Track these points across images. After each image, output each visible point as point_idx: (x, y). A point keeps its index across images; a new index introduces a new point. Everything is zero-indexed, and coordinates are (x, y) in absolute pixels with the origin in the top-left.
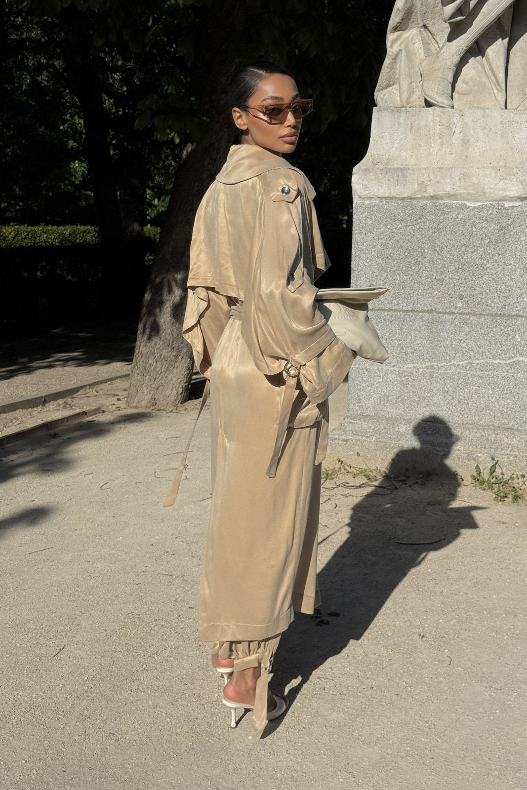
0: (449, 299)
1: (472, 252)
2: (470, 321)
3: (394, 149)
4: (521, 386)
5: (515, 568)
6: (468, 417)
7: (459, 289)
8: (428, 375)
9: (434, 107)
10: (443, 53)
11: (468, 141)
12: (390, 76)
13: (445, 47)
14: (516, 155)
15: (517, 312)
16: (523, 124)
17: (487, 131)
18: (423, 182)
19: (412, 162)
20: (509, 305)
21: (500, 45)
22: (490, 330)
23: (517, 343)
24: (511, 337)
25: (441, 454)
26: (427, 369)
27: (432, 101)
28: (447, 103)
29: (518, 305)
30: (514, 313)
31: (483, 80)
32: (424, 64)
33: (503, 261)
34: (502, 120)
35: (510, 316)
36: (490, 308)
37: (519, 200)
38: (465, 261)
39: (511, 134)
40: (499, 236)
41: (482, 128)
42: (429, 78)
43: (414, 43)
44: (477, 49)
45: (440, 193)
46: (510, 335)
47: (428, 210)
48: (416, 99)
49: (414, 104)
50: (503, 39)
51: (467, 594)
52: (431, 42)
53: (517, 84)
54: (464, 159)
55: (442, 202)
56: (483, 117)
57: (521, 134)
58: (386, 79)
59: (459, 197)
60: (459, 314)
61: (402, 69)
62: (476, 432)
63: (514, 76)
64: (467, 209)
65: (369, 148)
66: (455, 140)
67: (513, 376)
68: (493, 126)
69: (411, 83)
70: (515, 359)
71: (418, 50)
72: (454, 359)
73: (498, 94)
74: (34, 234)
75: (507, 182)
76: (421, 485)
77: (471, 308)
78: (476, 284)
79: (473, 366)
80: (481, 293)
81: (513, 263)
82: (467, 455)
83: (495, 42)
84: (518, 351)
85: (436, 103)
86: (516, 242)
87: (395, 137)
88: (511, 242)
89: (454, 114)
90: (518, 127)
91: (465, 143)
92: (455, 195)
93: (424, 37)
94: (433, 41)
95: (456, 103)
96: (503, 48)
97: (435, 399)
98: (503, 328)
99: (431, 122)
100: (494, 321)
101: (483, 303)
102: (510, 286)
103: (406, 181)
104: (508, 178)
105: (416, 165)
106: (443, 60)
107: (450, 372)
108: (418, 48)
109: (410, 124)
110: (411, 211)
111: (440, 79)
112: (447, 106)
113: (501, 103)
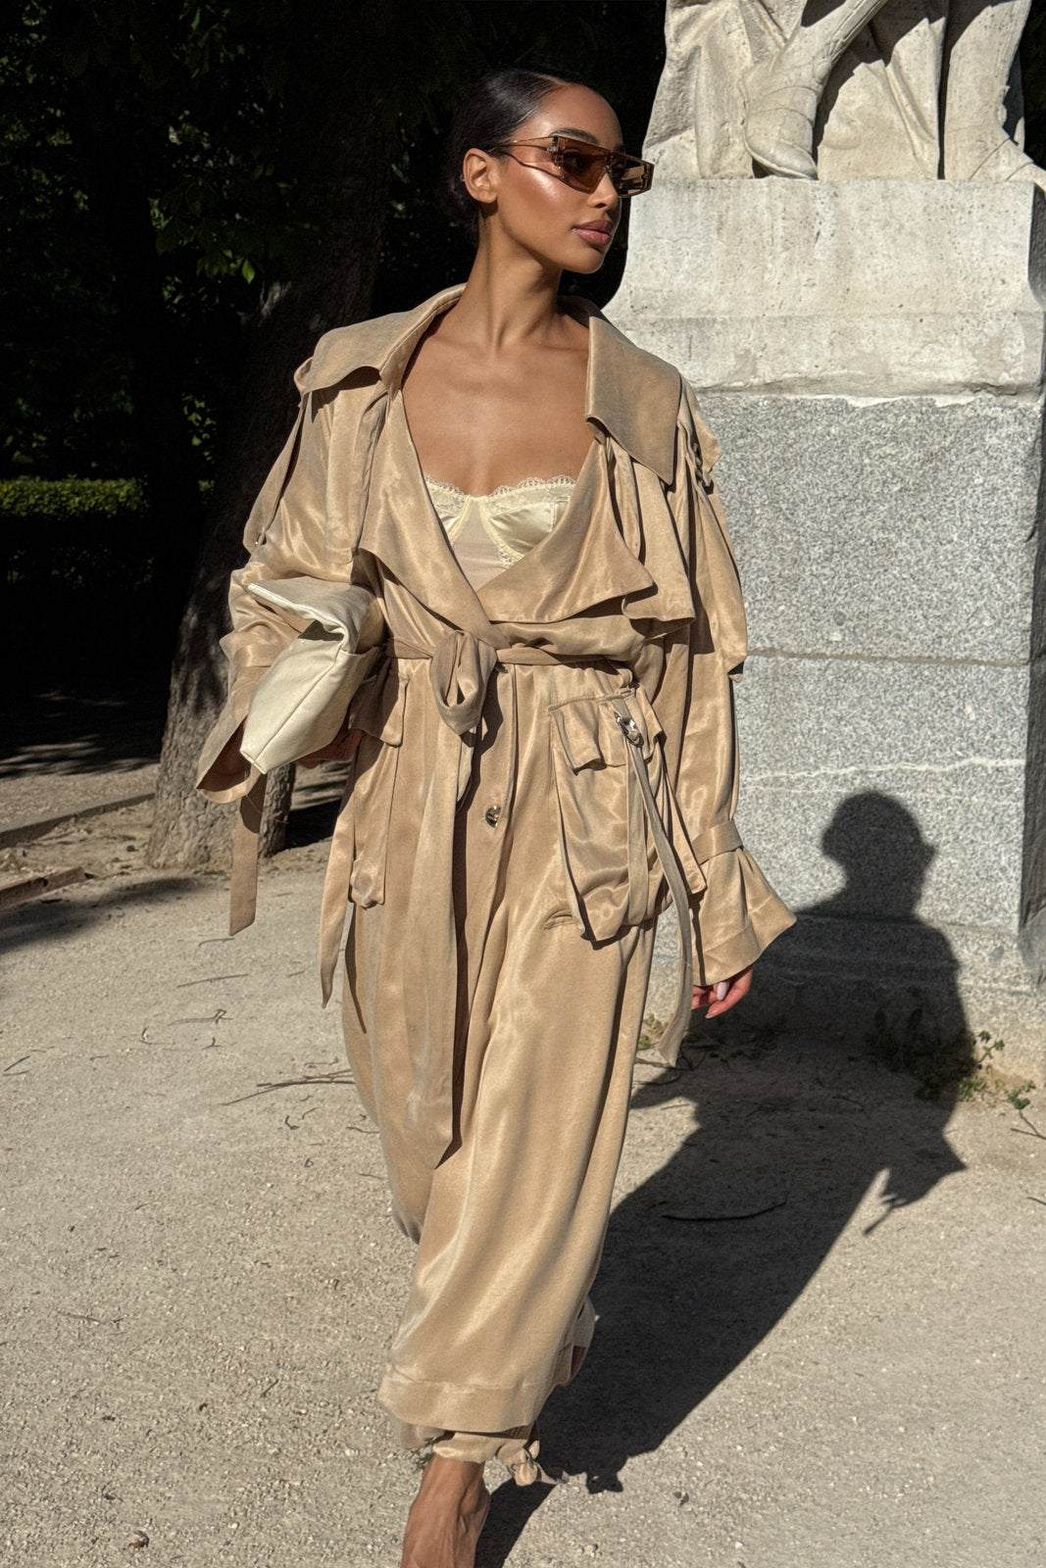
0: (811, 624)
1: (862, 514)
2: (860, 674)
3: (682, 276)
4: (980, 825)
5: (946, 1283)
6: (858, 897)
7: (835, 600)
8: (766, 800)
9: (770, 177)
10: (793, 51)
11: (850, 253)
12: (674, 110)
13: (797, 40)
14: (961, 285)
15: (967, 653)
16: (974, 211)
17: (892, 230)
18: (748, 351)
19: (723, 304)
20: (948, 637)
21: (925, 34)
22: (905, 695)
23: (968, 725)
24: (954, 710)
25: (796, 984)
26: (765, 785)
27: (766, 162)
28: (799, 167)
29: (970, 637)
30: (960, 655)
31: (887, 116)
32: (750, 79)
33: (933, 534)
34: (926, 204)
35: (951, 662)
36: (906, 644)
37: (967, 392)
38: (847, 533)
39: (947, 237)
40: (923, 476)
41: (882, 224)
42: (760, 110)
43: (729, 33)
44: (872, 44)
45: (787, 375)
46: (952, 706)
47: (760, 417)
48: (734, 160)
49: (729, 171)
50: (931, 21)
51: (816, 1363)
52: (767, 27)
53: (967, 125)
54: (842, 297)
55: (792, 397)
56: (883, 197)
57: (972, 236)
58: (666, 116)
59: (830, 385)
60: (836, 657)
61: (702, 92)
62: (878, 933)
63: (960, 107)
64: (849, 413)
65: (625, 274)
66: (821, 251)
67: (960, 801)
68: (906, 217)
69: (723, 125)
70: (965, 762)
71: (738, 48)
72: (825, 763)
73: (923, 148)
74: (55, 496)
75: (937, 347)
76: (749, 1058)
77: (861, 643)
78: (872, 588)
79: (868, 778)
80: (884, 610)
81: (955, 539)
82: (855, 986)
83: (913, 27)
84: (972, 744)
85: (774, 166)
86: (963, 488)
87: (684, 249)
88: (951, 489)
89: (817, 193)
90: (963, 221)
91: (843, 260)
92: (819, 381)
93: (750, 17)
94: (772, 27)
95: (823, 169)
96: (931, 40)
97: (783, 855)
98: (935, 689)
99: (765, 211)
100: (916, 673)
101: (890, 632)
102: (950, 591)
103: (708, 348)
104: (942, 340)
105: (730, 312)
107: (816, 792)
108: (737, 41)
109: (716, 217)
110: (721, 420)
111: (785, 112)
112: (800, 174)
113: (930, 166)
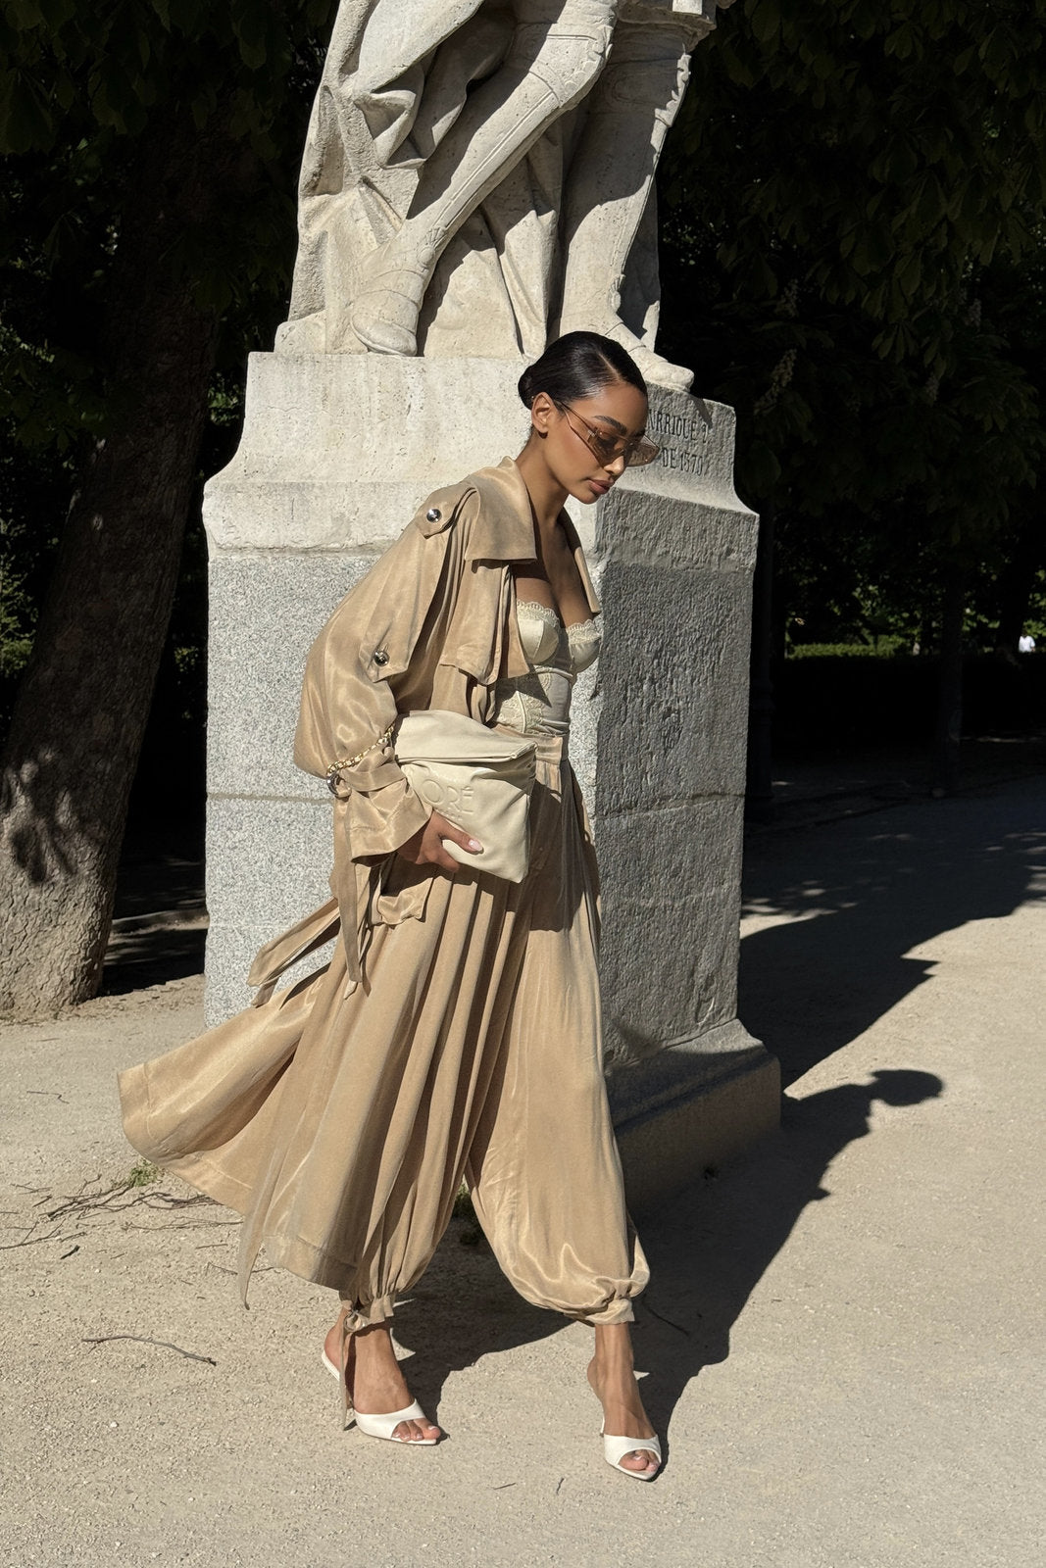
3: (291, 443)
10: (401, 238)
11: (437, 425)
12: (310, 290)
13: (404, 227)
17: (473, 405)
18: (343, 515)
19: (323, 471)
27: (364, 340)
31: (494, 300)
34: (501, 381)
41: (464, 399)
42: (368, 290)
44: (486, 232)
45: (376, 538)
50: (539, 214)
53: (581, 310)
54: (428, 465)
56: (464, 374)
63: (576, 293)
65: (242, 440)
66: (413, 423)
83: (521, 219)
87: (294, 418)
89: (407, 368)
96: (538, 231)
99: (364, 384)
103: (308, 511)
105: (328, 478)
106: (401, 252)
108: (362, 228)
109: (321, 389)
110: (323, 579)
111: (387, 293)
112: (393, 351)
113: (537, 347)
